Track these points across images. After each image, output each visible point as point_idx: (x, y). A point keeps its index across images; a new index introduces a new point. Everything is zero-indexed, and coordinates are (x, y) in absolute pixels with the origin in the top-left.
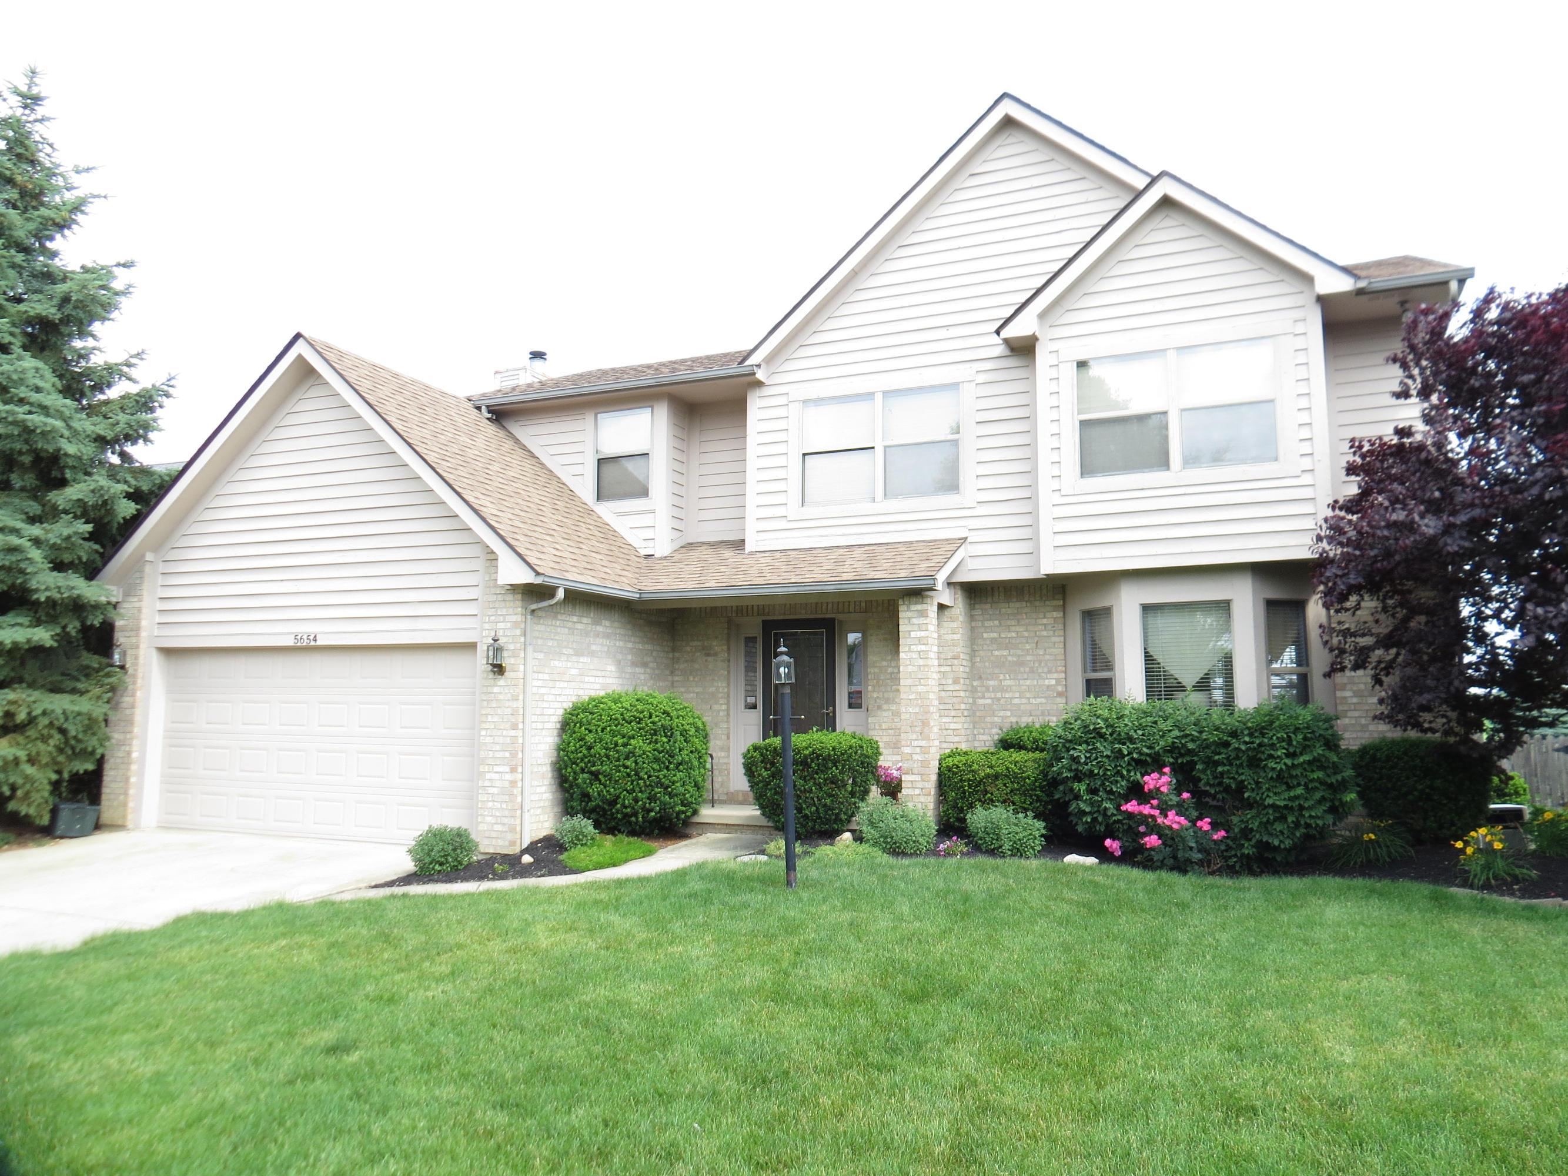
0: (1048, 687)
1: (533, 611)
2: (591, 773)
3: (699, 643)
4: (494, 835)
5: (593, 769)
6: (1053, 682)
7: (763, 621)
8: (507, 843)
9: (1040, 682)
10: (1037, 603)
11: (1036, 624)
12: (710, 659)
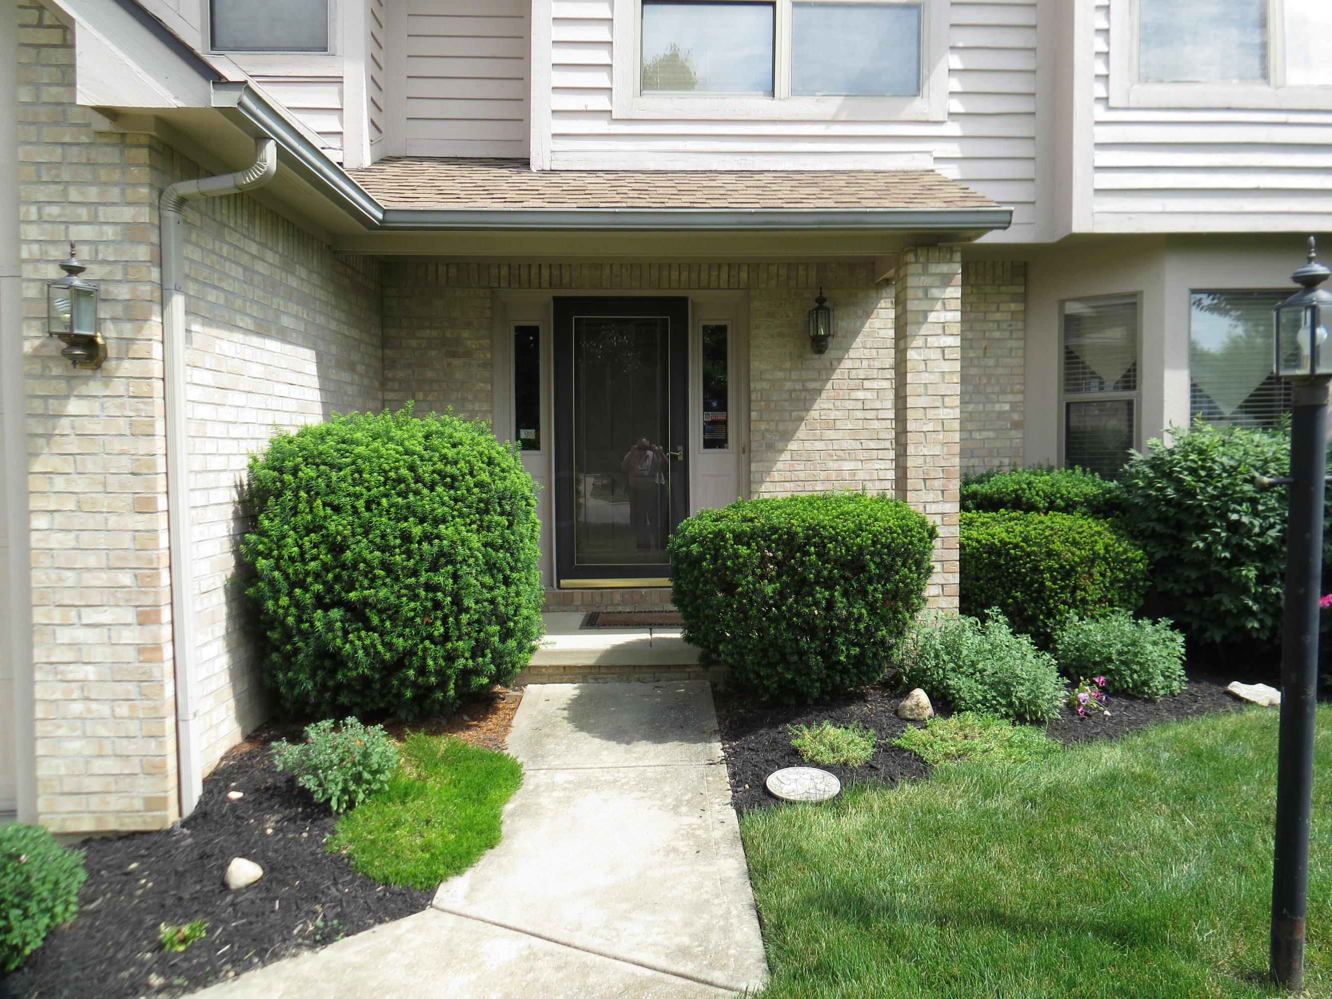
0: (1000, 413)
1: (182, 202)
2: (348, 606)
3: (434, 333)
4: (94, 784)
5: (353, 595)
6: (1007, 407)
7: (556, 299)
8: (138, 804)
9: (989, 407)
10: (988, 289)
11: (985, 320)
12: (456, 362)
